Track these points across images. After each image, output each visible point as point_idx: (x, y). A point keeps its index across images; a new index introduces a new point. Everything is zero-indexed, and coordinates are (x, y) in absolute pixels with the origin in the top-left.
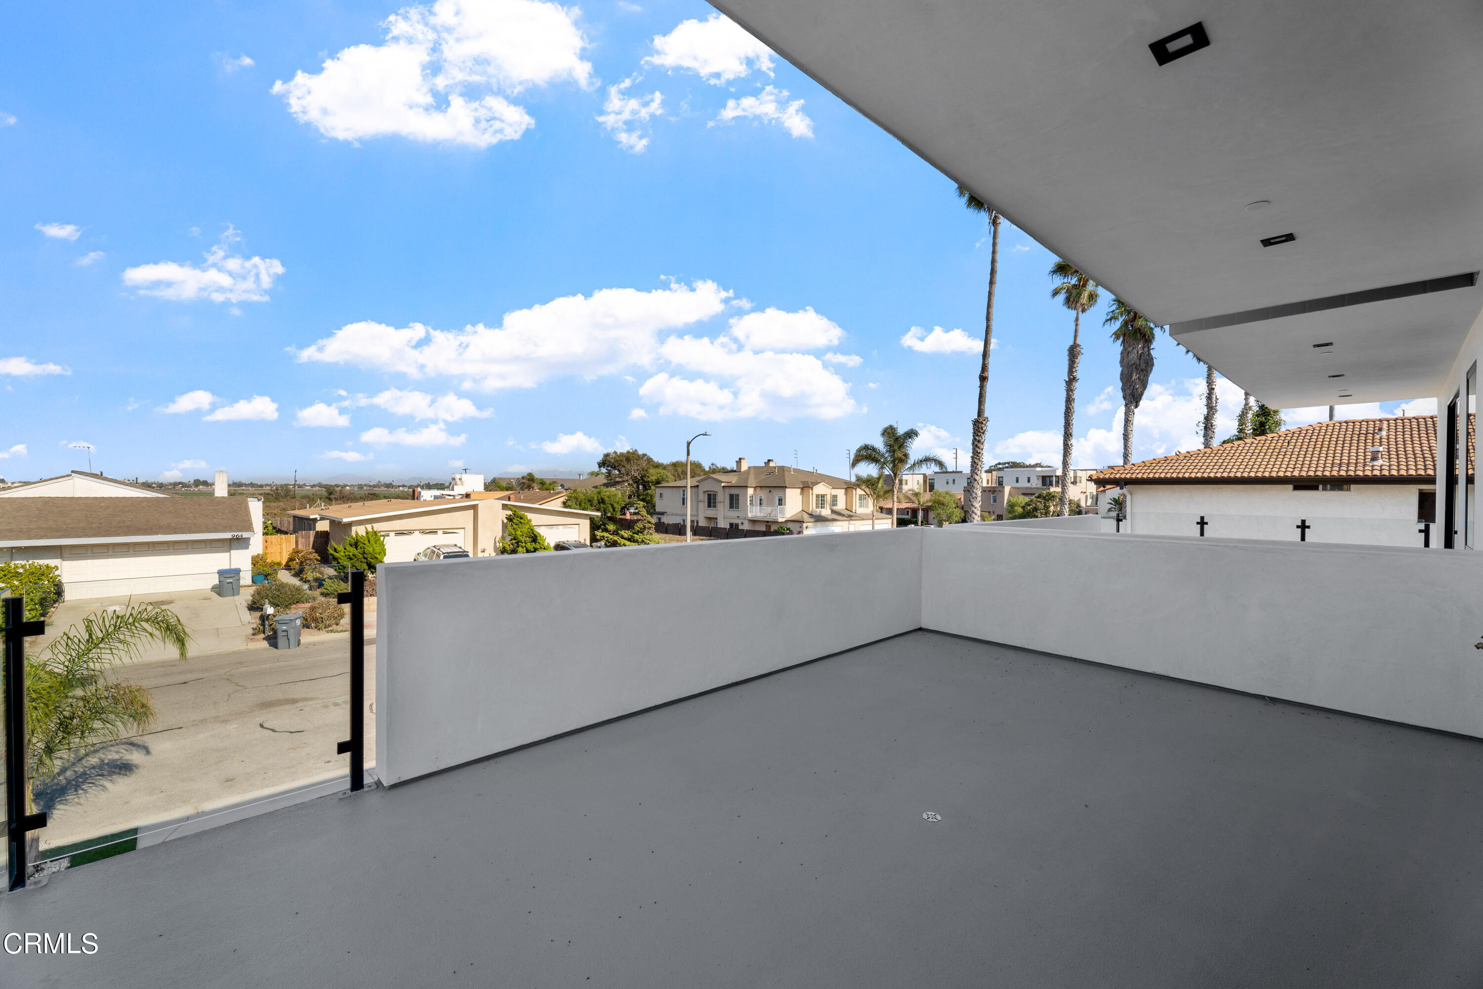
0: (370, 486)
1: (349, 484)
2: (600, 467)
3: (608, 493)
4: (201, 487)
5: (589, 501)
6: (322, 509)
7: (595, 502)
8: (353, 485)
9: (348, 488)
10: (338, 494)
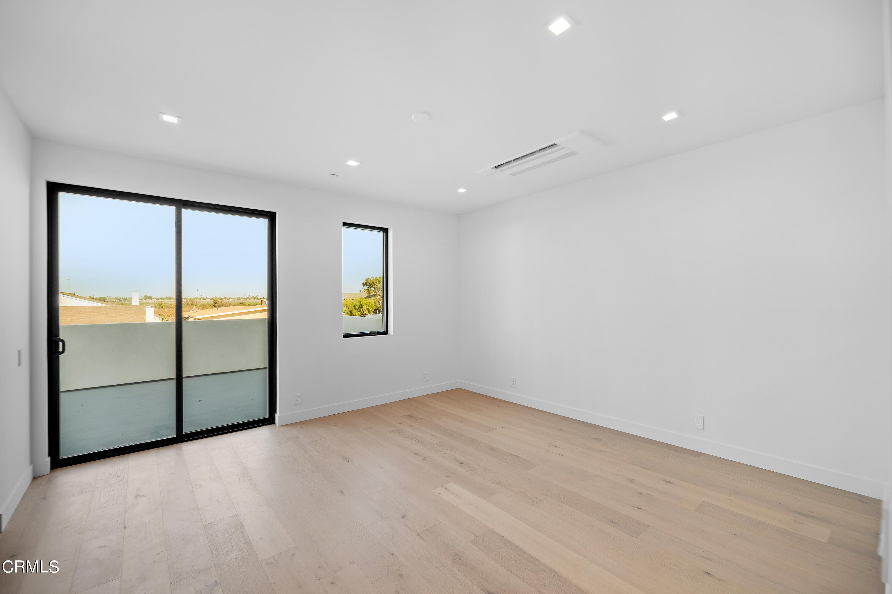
0: (244, 298)
1: (232, 298)
2: (364, 286)
3: (365, 302)
4: (148, 300)
5: (354, 306)
6: (195, 312)
7: (357, 307)
8: (234, 298)
9: (231, 299)
10: (220, 303)
